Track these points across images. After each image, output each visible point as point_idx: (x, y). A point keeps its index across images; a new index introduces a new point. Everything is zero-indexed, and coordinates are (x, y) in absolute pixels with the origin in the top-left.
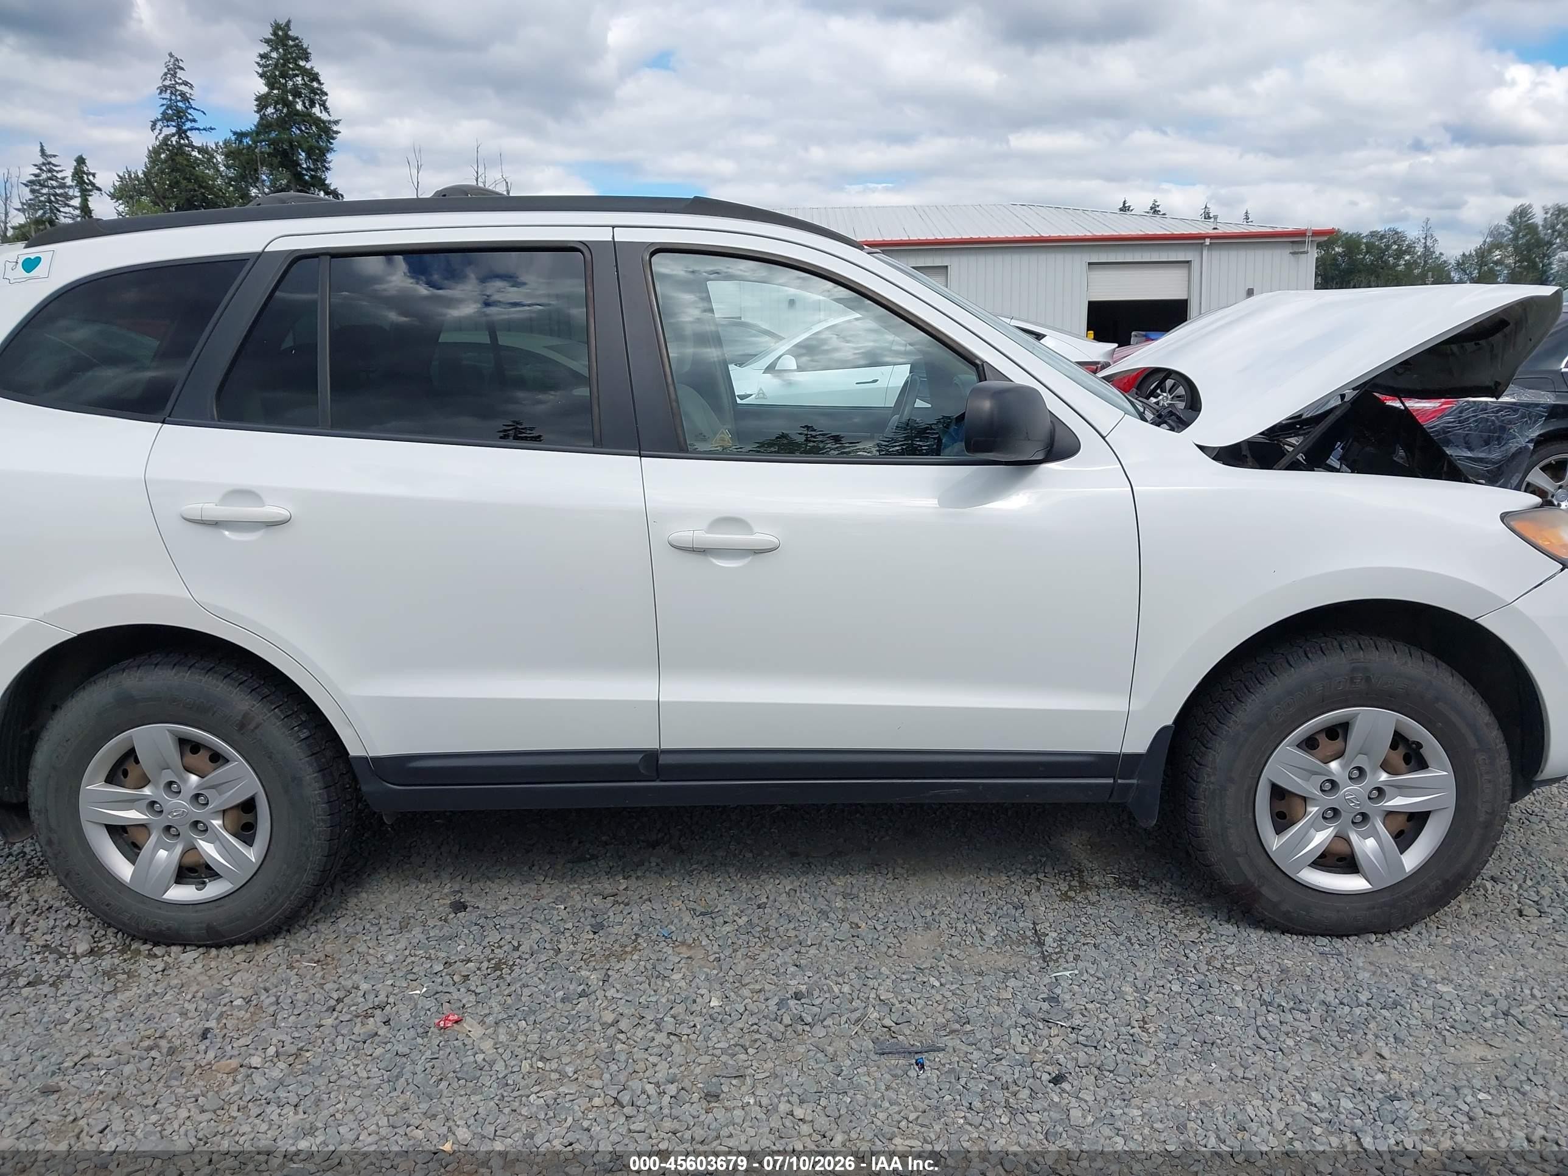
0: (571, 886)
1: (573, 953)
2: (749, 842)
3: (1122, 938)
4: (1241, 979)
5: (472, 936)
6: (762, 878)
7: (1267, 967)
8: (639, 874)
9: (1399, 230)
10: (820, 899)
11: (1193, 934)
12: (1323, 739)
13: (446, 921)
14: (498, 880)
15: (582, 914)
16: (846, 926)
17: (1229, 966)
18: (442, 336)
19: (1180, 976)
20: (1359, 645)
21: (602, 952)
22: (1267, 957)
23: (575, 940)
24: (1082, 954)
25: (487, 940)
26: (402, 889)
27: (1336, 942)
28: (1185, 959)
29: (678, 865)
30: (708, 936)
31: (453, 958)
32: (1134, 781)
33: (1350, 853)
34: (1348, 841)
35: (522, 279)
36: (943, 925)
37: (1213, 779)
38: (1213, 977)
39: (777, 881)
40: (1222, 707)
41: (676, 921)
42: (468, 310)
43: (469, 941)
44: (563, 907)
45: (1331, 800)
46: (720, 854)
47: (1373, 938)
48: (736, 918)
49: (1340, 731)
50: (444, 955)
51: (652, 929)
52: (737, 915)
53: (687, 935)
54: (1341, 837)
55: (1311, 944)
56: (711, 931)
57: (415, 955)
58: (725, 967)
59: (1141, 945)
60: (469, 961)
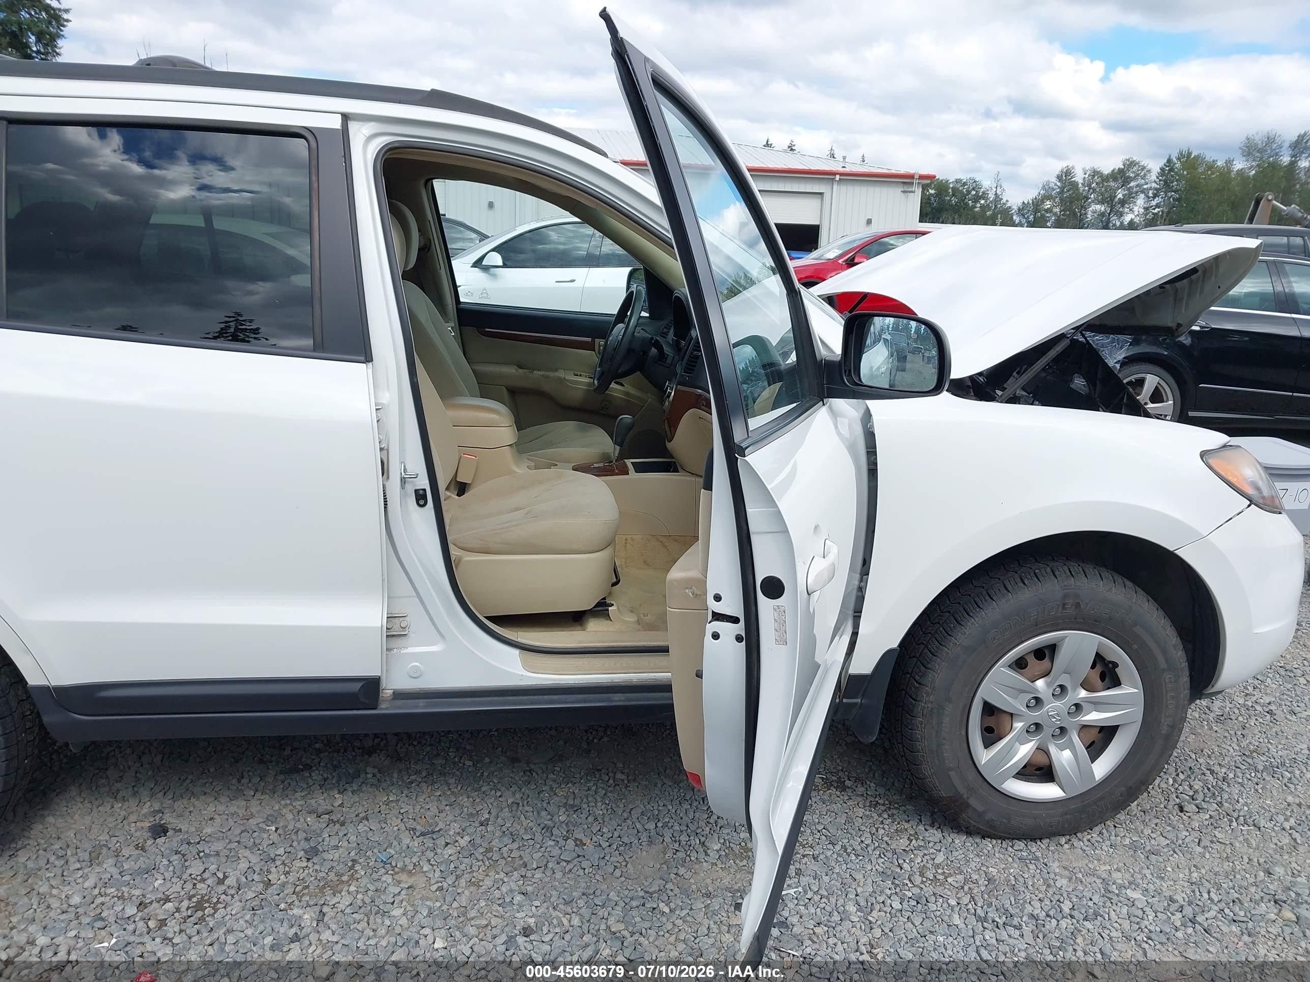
0: (283, 802)
1: (283, 885)
2: (468, 747)
3: (838, 847)
4: (954, 892)
5: (171, 869)
6: (483, 789)
7: (975, 877)
8: (355, 787)
9: (977, 180)
10: (544, 813)
11: (903, 842)
12: (1032, 660)
13: (143, 849)
14: (203, 797)
15: (294, 837)
16: (571, 842)
17: (941, 877)
18: (152, 218)
19: (898, 890)
20: (1070, 572)
21: (316, 883)
22: (973, 865)
23: (287, 869)
24: (803, 867)
25: (189, 871)
26: (95, 810)
27: (1031, 846)
28: (898, 870)
29: (395, 775)
30: (429, 861)
31: (150, 897)
32: (859, 700)
33: (1048, 764)
34: (1047, 754)
35: (231, 162)
36: (667, 839)
37: (932, 698)
38: (928, 890)
39: (499, 794)
40: (941, 629)
41: (395, 843)
42: (181, 192)
43: (168, 875)
44: (274, 829)
45: (1036, 715)
46: (439, 761)
47: (1063, 840)
48: (458, 838)
49: (1047, 652)
50: (137, 892)
51: (369, 853)
52: (459, 833)
53: (407, 860)
54: (1042, 750)
55: (1010, 849)
56: (432, 854)
57: (106, 895)
58: (449, 899)
59: (857, 856)
60: (167, 900)
